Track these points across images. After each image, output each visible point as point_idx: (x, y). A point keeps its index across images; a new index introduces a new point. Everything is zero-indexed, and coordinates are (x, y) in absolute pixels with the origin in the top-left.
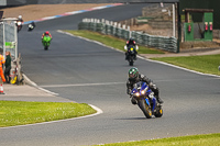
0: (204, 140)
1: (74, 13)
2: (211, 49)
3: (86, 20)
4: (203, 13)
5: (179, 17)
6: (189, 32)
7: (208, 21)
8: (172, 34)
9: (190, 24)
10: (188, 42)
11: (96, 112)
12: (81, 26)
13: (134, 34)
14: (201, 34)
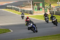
1: (4, 4)
2: (42, 13)
3: (8, 6)
4: (39, 3)
5: (33, 4)
6: (36, 9)
7: (41, 6)
8: (31, 9)
9: (36, 6)
10: (36, 11)
11: (11, 31)
12: (6, 8)
13: (21, 10)
14: (39, 9)
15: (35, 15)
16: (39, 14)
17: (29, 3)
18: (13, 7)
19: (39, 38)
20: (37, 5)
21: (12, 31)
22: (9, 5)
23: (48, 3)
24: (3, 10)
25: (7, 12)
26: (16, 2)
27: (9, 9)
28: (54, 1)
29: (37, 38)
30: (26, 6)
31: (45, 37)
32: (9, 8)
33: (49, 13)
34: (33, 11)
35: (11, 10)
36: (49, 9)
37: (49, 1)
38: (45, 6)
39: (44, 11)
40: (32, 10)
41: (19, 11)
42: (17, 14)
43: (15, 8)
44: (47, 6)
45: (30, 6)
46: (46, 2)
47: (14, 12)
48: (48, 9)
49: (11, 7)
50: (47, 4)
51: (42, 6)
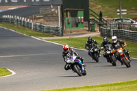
2: (82, 34)
4: (77, 11)
11: (11, 73)
13: (35, 25)
14: (76, 24)
16: (75, 35)
18: (18, 18)
23: (97, 10)
28: (110, 7)
33: (99, 33)
36: (100, 25)
37: (100, 6)
43: (21, 21)
46: (93, 9)
47: (20, 28)
48: (96, 25)
49: (12, 19)
51: (82, 18)
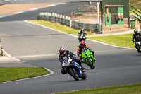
0: (119, 90)
1: (35, 9)
2: (122, 31)
3: (42, 14)
4: (117, 7)
5: (101, 10)
6: (108, 21)
7: (120, 13)
8: (97, 21)
9: (108, 15)
10: (108, 26)
11: (49, 72)
12: (39, 18)
13: (73, 22)
14: (116, 21)
15: (107, 35)
16: (115, 32)
17: (92, 7)
18: (56, 15)
19: (115, 88)
20: (110, 12)
21: (52, 72)
22: (44, 12)
23: (137, 6)
24: (32, 22)
25: (41, 27)
26: (61, 3)
27: (45, 20)
29: (111, 88)
30: (86, 15)
31: (129, 86)
32: (45, 18)
34: (102, 26)
35: (49, 22)
37: (140, 2)
38: (130, 14)
39: (128, 25)
40: (98, 23)
41: (69, 26)
42: (63, 32)
43: (59, 18)
44: (134, 14)
45: (95, 14)
46: (133, 5)
47: (58, 26)
48: (136, 22)
49: (49, 17)
50: (134, 10)
51: (122, 14)
